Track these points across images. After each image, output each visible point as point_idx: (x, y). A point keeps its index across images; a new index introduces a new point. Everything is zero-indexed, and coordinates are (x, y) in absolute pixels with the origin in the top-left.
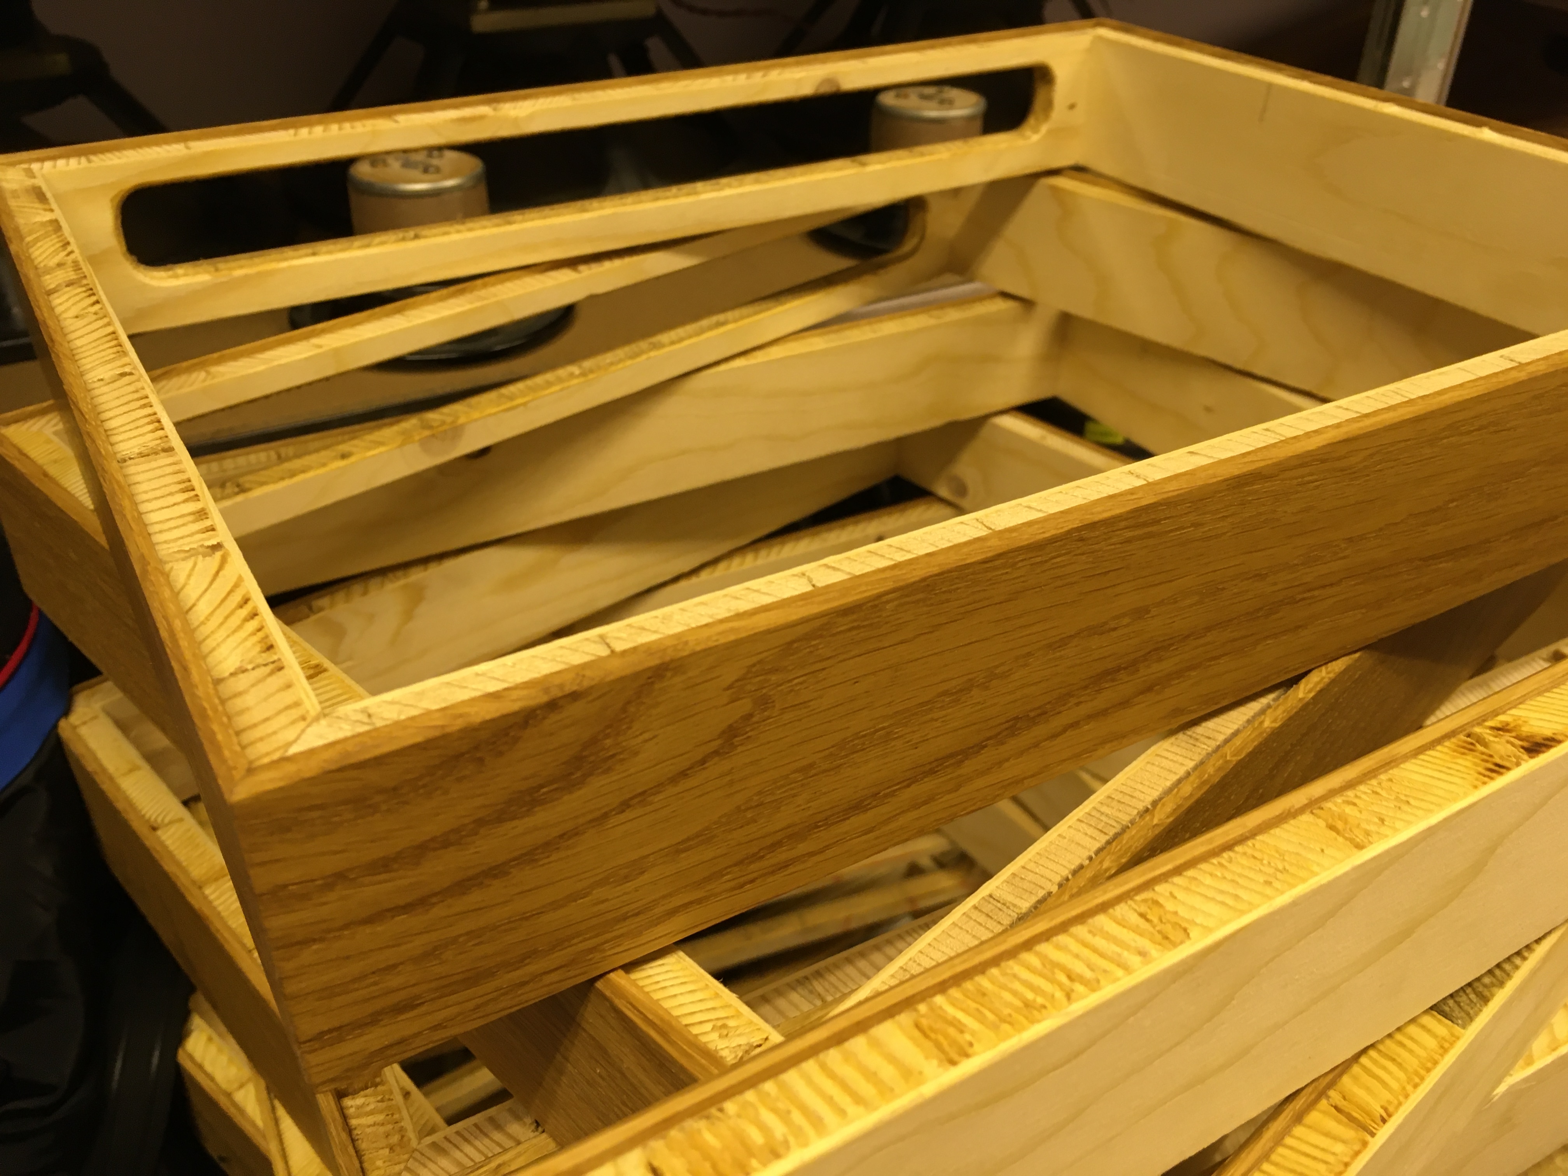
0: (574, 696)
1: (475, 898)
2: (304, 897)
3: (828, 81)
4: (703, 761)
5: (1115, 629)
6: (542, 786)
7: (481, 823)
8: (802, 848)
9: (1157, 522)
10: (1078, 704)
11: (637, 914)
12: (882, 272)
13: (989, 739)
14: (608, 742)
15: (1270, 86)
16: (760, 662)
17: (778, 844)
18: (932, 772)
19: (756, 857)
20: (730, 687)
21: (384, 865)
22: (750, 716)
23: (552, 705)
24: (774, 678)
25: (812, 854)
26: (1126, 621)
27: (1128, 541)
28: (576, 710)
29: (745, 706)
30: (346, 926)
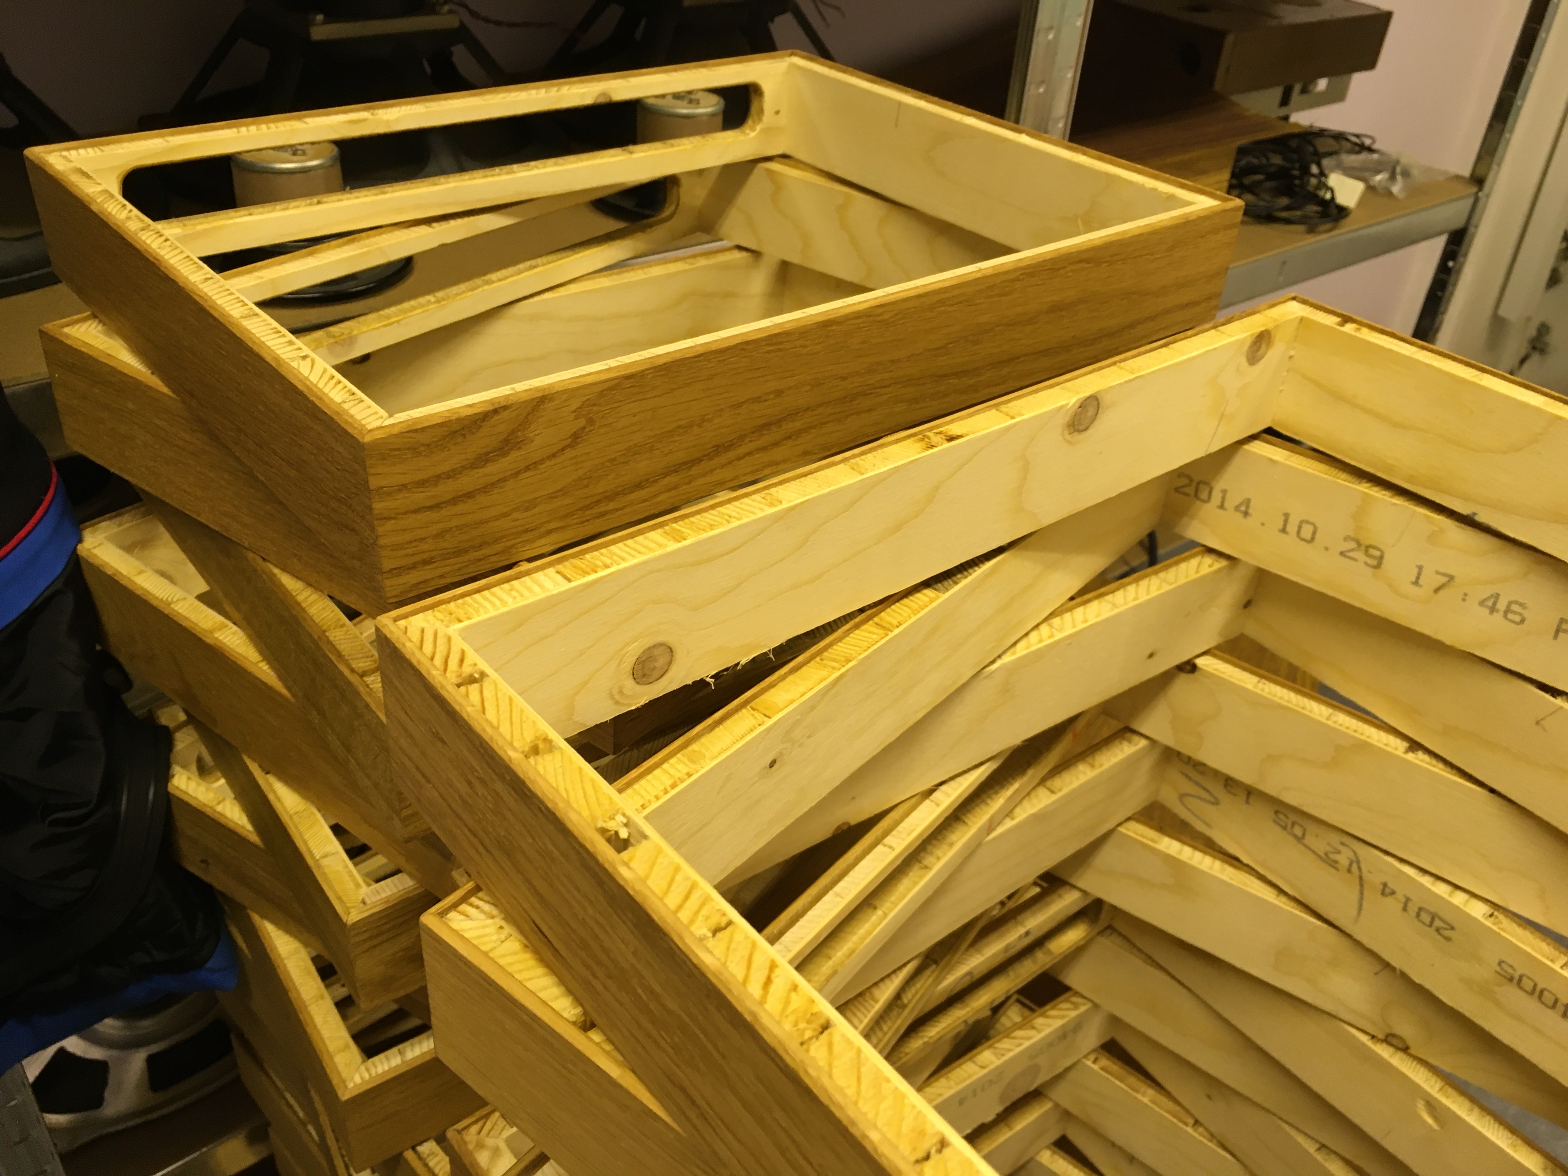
0: (505, 408)
1: (460, 508)
2: (390, 494)
3: (603, 94)
4: (563, 449)
5: (766, 401)
6: (490, 453)
7: (464, 468)
8: (612, 505)
9: (781, 343)
10: (751, 441)
11: (532, 530)
12: (649, 230)
13: (704, 456)
14: (519, 434)
15: (900, 104)
16: (588, 399)
17: (598, 502)
18: (676, 471)
19: (588, 507)
20: (575, 411)
21: (422, 484)
22: (584, 428)
23: (495, 411)
24: (595, 408)
25: (617, 510)
26: (772, 396)
27: (768, 352)
28: (505, 415)
29: (582, 422)
30: (406, 513)
